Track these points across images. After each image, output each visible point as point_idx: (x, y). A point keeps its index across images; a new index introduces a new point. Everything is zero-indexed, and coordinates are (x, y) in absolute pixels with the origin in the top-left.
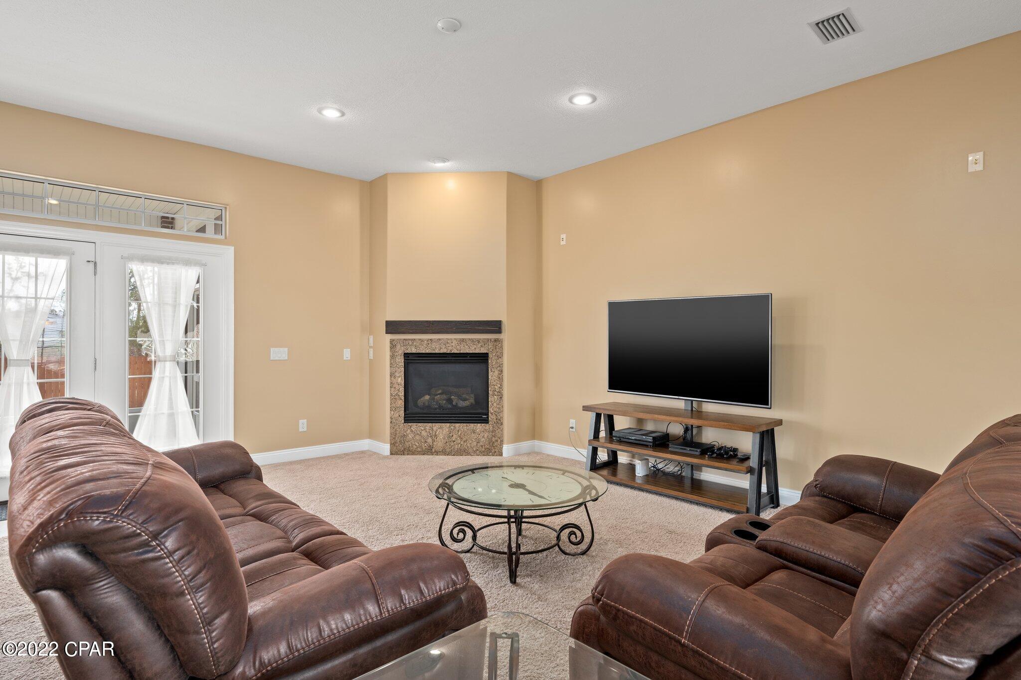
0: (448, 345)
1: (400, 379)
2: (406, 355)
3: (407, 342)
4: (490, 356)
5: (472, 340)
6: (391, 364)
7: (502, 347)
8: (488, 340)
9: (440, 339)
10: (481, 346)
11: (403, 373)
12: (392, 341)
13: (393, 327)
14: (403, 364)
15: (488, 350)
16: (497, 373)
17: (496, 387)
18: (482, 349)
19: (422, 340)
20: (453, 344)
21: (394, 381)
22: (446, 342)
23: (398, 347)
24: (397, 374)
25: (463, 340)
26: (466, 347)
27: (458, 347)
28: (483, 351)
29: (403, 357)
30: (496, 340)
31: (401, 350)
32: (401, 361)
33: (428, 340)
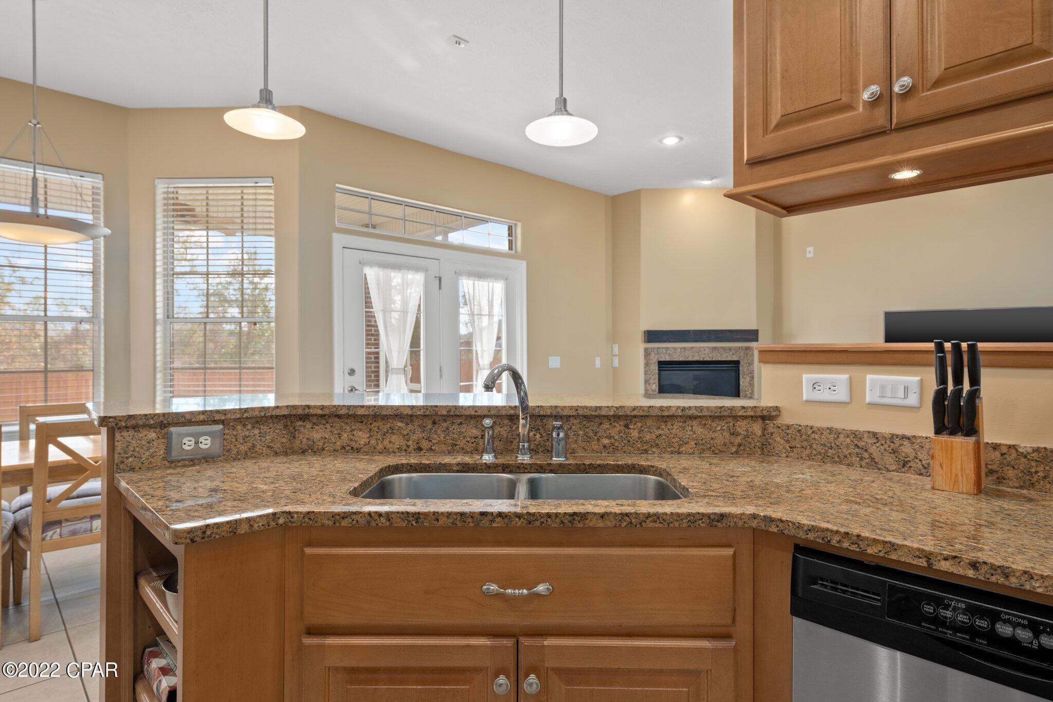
0: (701, 353)
1: (654, 386)
2: (661, 363)
3: (661, 351)
4: (742, 363)
5: (724, 349)
6: (646, 371)
7: (753, 355)
8: (739, 348)
9: (692, 348)
10: (733, 354)
11: (657, 380)
12: (646, 350)
13: (652, 336)
14: (657, 371)
15: (740, 357)
16: (748, 379)
17: (747, 393)
18: (734, 356)
19: (675, 349)
20: (706, 352)
21: (649, 387)
22: (699, 351)
23: (653, 355)
24: (651, 381)
25: (715, 349)
26: (718, 354)
27: (711, 355)
28: (735, 358)
29: (657, 364)
30: (747, 348)
31: (654, 359)
32: (655, 368)
33: (681, 348)
